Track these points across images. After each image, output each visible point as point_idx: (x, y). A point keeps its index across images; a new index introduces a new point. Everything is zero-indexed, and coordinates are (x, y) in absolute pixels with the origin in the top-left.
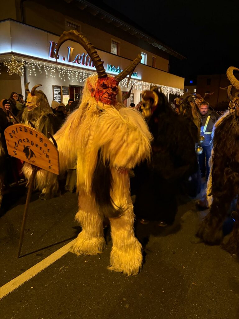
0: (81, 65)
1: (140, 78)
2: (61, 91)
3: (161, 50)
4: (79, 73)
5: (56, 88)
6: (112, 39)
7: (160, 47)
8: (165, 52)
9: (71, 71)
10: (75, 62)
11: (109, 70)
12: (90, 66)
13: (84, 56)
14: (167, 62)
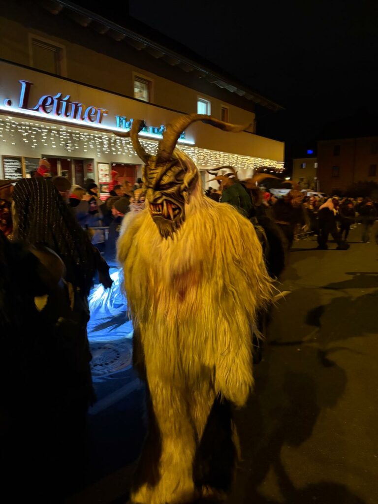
0: (52, 116)
1: (192, 142)
2: (21, 165)
3: (234, 94)
4: (50, 131)
5: (10, 161)
6: (135, 73)
7: (232, 89)
8: (234, 93)
9: (29, 126)
10: (37, 110)
11: (120, 127)
12: (75, 117)
13: (60, 99)
14: (252, 116)
